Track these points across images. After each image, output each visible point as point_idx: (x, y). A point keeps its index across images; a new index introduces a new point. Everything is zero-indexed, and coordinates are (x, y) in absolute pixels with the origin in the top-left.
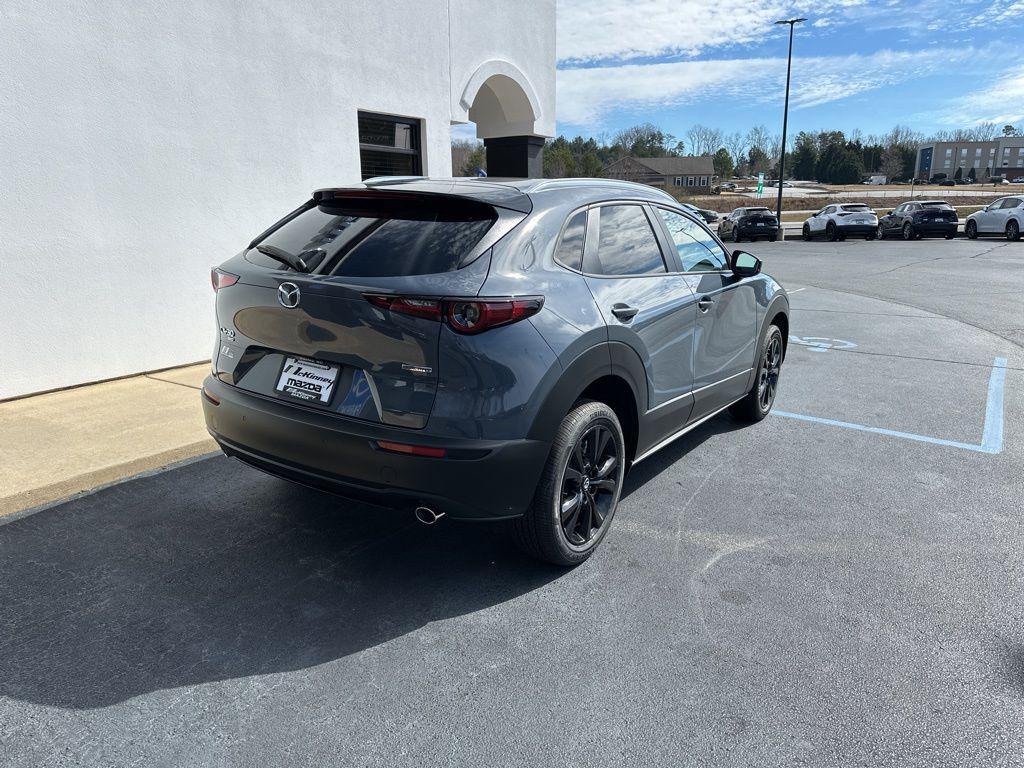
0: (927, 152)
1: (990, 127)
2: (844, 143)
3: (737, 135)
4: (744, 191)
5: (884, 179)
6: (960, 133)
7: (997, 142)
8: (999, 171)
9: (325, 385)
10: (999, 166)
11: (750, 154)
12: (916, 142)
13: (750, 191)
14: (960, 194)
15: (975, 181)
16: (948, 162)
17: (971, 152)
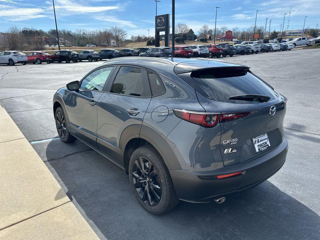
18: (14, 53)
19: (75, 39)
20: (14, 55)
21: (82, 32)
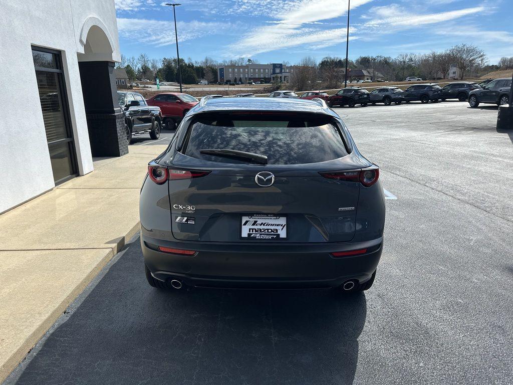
0: (222, 70)
1: (243, 59)
2: (186, 64)
3: (133, 58)
4: (145, 87)
5: (206, 82)
6: (232, 62)
7: (247, 66)
8: (250, 79)
9: (279, 228)
10: (250, 77)
11: (142, 68)
12: (215, 65)
13: (147, 87)
14: (239, 89)
15: (242, 83)
16: (230, 75)
17: (239, 70)
18: (284, 93)
19: (394, 70)
20: (284, 96)
21: (409, 57)
